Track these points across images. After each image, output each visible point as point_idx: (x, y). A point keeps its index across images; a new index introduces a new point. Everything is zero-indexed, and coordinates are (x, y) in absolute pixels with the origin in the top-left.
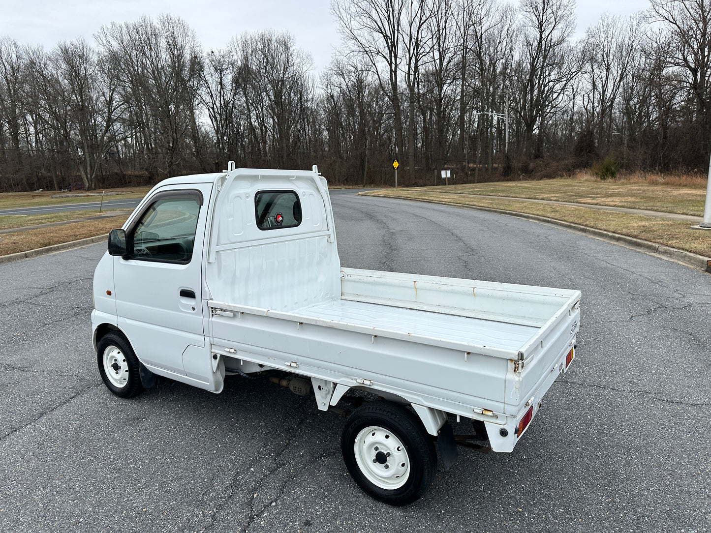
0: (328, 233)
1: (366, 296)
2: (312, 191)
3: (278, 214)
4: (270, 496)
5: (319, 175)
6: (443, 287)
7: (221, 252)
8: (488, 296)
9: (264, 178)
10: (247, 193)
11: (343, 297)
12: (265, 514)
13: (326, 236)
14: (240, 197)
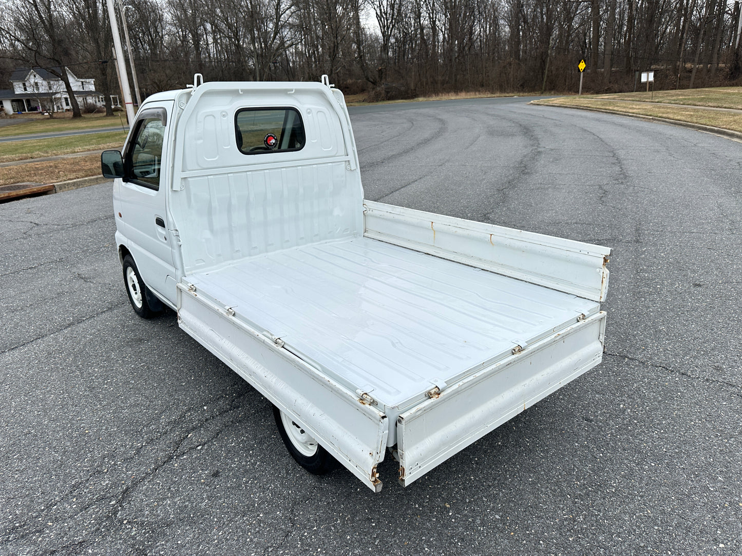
0: (347, 158)
1: (388, 235)
2: (324, 108)
3: (269, 136)
4: (202, 438)
5: (331, 87)
6: (460, 231)
7: (189, 179)
8: (506, 246)
9: (247, 92)
10: (223, 111)
11: (366, 234)
12: (185, 457)
13: (344, 163)
14: (213, 116)
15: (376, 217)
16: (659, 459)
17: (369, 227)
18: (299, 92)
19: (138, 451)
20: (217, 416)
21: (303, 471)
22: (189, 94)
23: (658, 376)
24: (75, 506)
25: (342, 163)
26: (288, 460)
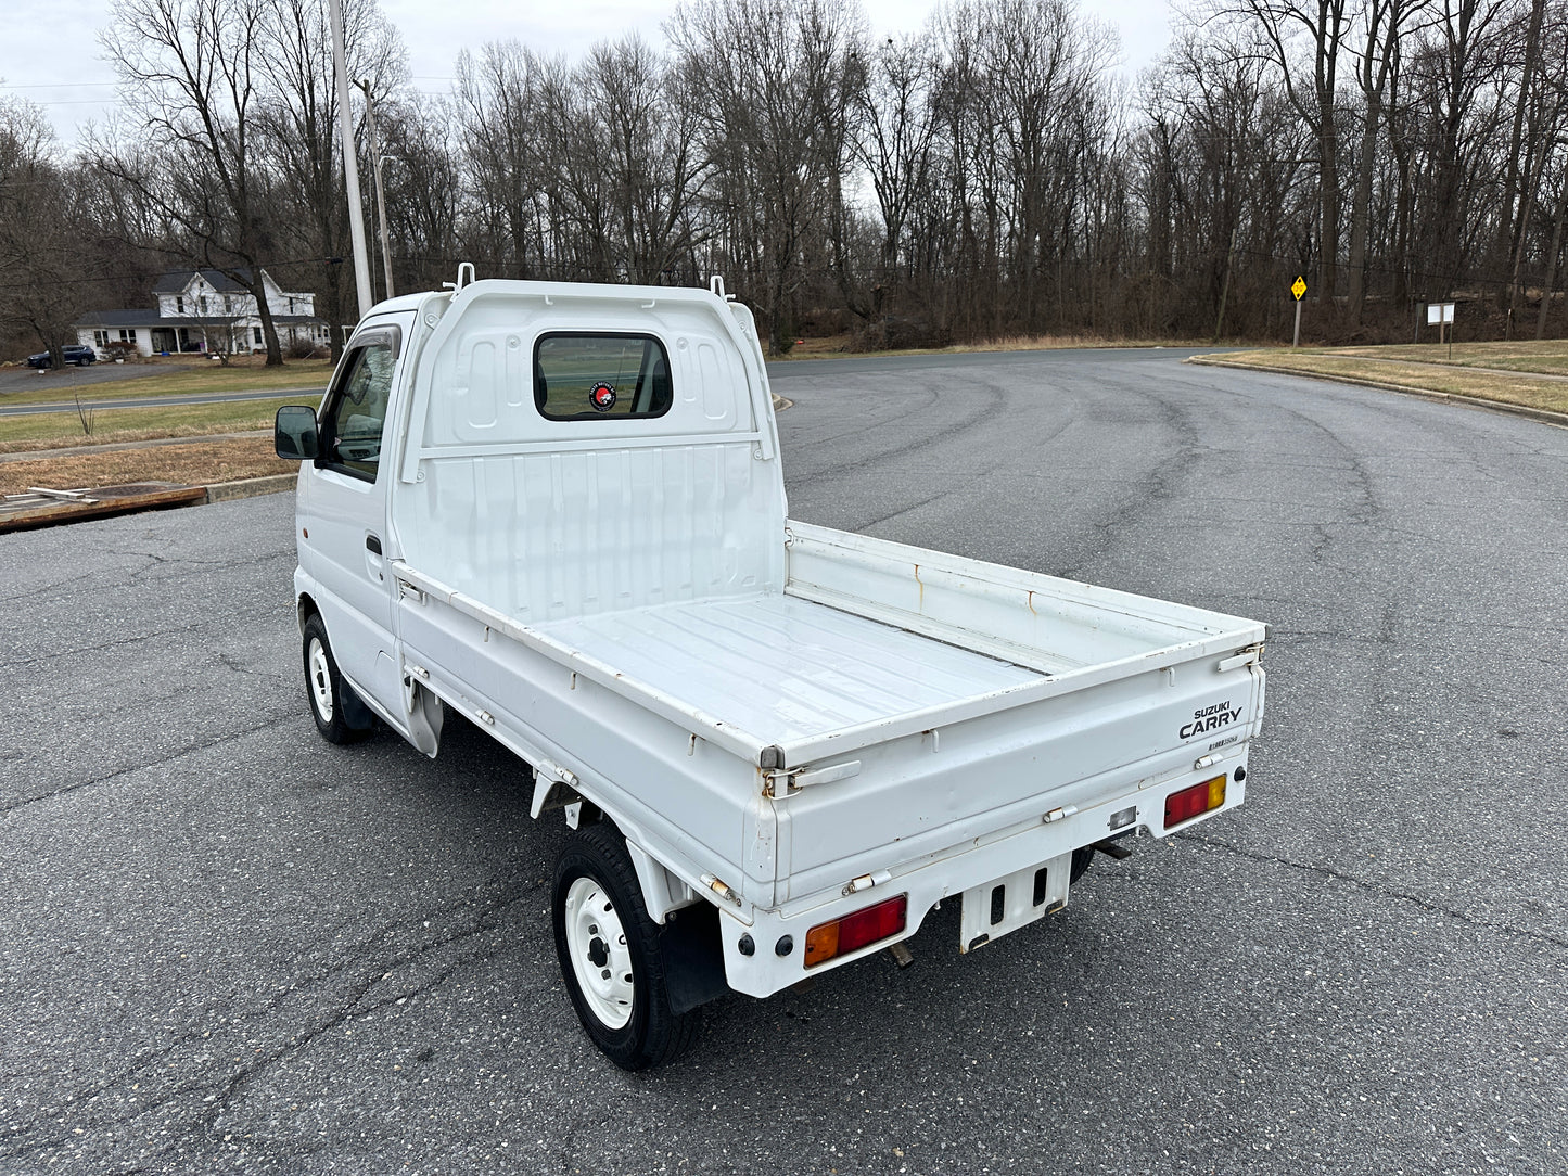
0: (755, 436)
2: (714, 339)
3: (599, 387)
4: (410, 984)
5: (729, 300)
6: (971, 585)
7: (436, 462)
8: (1059, 618)
9: (561, 303)
10: (512, 337)
11: (789, 589)
12: (369, 1018)
13: (749, 445)
14: (492, 344)
15: (810, 554)
16: (1378, 1088)
17: (797, 575)
18: (663, 305)
19: (278, 999)
20: (447, 941)
21: (605, 1063)
22: (447, 302)
23: (1398, 916)
24: (135, 1099)
25: (746, 445)
26: (576, 1038)
